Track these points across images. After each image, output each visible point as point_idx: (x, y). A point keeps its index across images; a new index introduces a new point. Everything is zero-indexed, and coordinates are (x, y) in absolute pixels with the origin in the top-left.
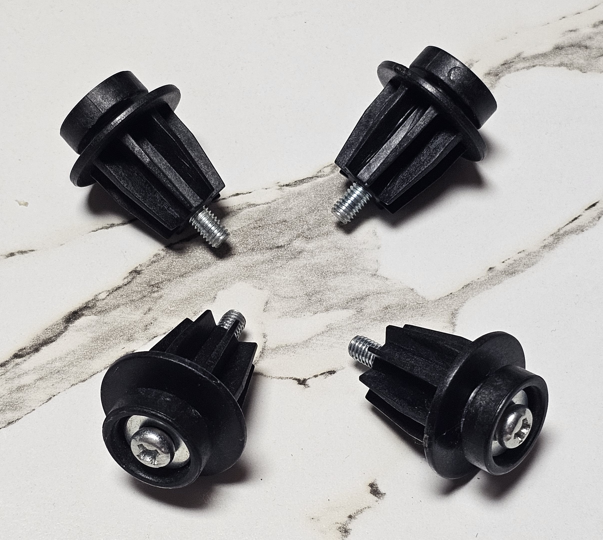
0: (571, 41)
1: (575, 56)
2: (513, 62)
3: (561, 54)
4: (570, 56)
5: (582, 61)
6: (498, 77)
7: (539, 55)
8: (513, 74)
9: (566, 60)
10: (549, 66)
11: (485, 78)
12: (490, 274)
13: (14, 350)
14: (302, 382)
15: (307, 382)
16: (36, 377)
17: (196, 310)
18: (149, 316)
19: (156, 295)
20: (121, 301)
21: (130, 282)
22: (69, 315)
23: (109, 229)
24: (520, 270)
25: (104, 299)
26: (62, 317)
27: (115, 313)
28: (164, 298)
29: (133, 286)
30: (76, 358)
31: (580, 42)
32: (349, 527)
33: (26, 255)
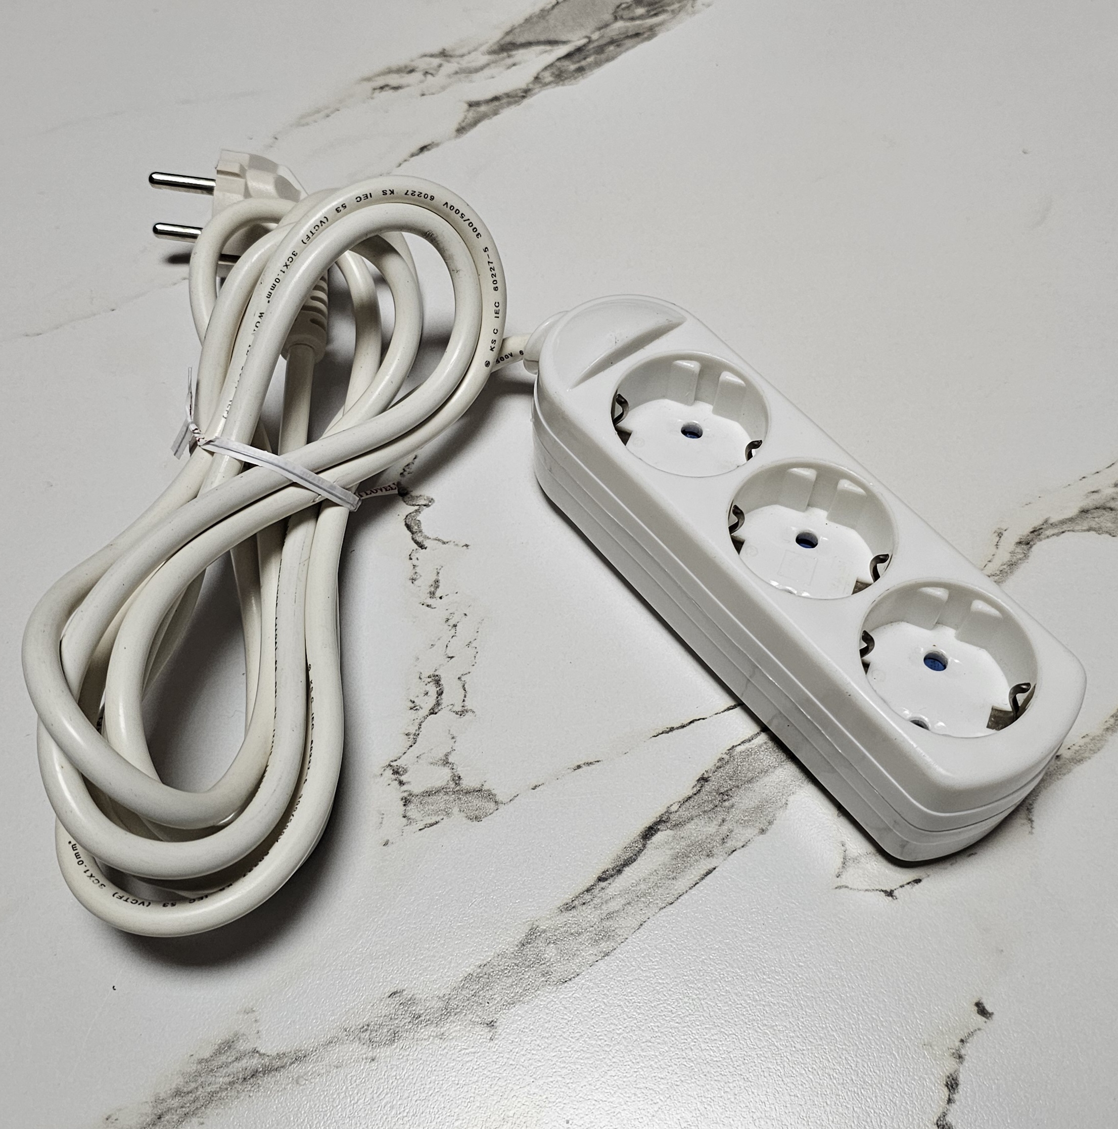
0: (1095, 503)
1: (1101, 519)
2: (1042, 528)
3: (1087, 517)
4: (1097, 519)
5: (1109, 524)
6: (1029, 546)
7: (1067, 519)
8: (1044, 542)
9: (1093, 524)
10: (1078, 531)
11: (1017, 547)
12: (1059, 763)
13: (598, 873)
14: (890, 894)
15: (896, 893)
16: (623, 902)
17: (769, 818)
18: (725, 828)
19: (727, 804)
20: (694, 813)
21: (699, 790)
22: (646, 831)
23: (670, 733)
24: (1086, 758)
25: (676, 812)
26: (638, 834)
27: (690, 826)
28: (735, 807)
29: (703, 795)
30: (659, 877)
31: (1104, 503)
32: (963, 1052)
33: (592, 767)
